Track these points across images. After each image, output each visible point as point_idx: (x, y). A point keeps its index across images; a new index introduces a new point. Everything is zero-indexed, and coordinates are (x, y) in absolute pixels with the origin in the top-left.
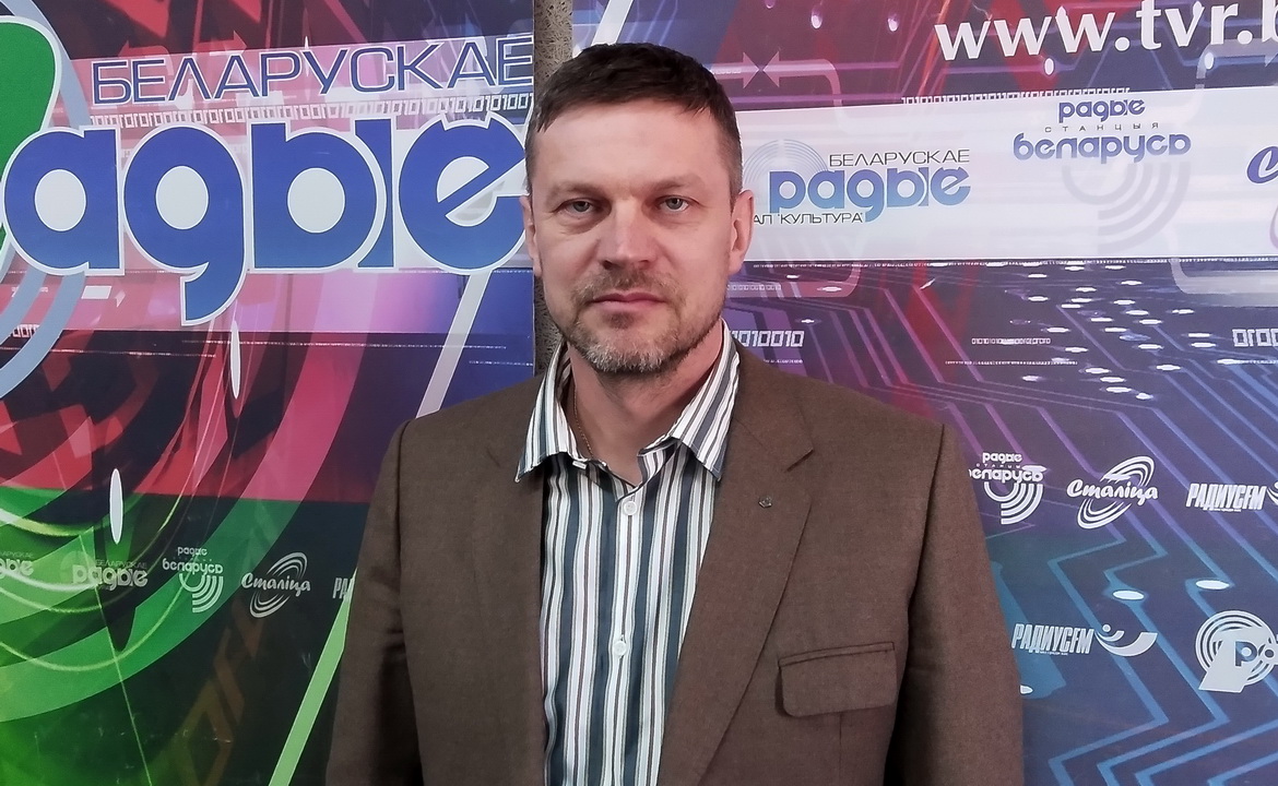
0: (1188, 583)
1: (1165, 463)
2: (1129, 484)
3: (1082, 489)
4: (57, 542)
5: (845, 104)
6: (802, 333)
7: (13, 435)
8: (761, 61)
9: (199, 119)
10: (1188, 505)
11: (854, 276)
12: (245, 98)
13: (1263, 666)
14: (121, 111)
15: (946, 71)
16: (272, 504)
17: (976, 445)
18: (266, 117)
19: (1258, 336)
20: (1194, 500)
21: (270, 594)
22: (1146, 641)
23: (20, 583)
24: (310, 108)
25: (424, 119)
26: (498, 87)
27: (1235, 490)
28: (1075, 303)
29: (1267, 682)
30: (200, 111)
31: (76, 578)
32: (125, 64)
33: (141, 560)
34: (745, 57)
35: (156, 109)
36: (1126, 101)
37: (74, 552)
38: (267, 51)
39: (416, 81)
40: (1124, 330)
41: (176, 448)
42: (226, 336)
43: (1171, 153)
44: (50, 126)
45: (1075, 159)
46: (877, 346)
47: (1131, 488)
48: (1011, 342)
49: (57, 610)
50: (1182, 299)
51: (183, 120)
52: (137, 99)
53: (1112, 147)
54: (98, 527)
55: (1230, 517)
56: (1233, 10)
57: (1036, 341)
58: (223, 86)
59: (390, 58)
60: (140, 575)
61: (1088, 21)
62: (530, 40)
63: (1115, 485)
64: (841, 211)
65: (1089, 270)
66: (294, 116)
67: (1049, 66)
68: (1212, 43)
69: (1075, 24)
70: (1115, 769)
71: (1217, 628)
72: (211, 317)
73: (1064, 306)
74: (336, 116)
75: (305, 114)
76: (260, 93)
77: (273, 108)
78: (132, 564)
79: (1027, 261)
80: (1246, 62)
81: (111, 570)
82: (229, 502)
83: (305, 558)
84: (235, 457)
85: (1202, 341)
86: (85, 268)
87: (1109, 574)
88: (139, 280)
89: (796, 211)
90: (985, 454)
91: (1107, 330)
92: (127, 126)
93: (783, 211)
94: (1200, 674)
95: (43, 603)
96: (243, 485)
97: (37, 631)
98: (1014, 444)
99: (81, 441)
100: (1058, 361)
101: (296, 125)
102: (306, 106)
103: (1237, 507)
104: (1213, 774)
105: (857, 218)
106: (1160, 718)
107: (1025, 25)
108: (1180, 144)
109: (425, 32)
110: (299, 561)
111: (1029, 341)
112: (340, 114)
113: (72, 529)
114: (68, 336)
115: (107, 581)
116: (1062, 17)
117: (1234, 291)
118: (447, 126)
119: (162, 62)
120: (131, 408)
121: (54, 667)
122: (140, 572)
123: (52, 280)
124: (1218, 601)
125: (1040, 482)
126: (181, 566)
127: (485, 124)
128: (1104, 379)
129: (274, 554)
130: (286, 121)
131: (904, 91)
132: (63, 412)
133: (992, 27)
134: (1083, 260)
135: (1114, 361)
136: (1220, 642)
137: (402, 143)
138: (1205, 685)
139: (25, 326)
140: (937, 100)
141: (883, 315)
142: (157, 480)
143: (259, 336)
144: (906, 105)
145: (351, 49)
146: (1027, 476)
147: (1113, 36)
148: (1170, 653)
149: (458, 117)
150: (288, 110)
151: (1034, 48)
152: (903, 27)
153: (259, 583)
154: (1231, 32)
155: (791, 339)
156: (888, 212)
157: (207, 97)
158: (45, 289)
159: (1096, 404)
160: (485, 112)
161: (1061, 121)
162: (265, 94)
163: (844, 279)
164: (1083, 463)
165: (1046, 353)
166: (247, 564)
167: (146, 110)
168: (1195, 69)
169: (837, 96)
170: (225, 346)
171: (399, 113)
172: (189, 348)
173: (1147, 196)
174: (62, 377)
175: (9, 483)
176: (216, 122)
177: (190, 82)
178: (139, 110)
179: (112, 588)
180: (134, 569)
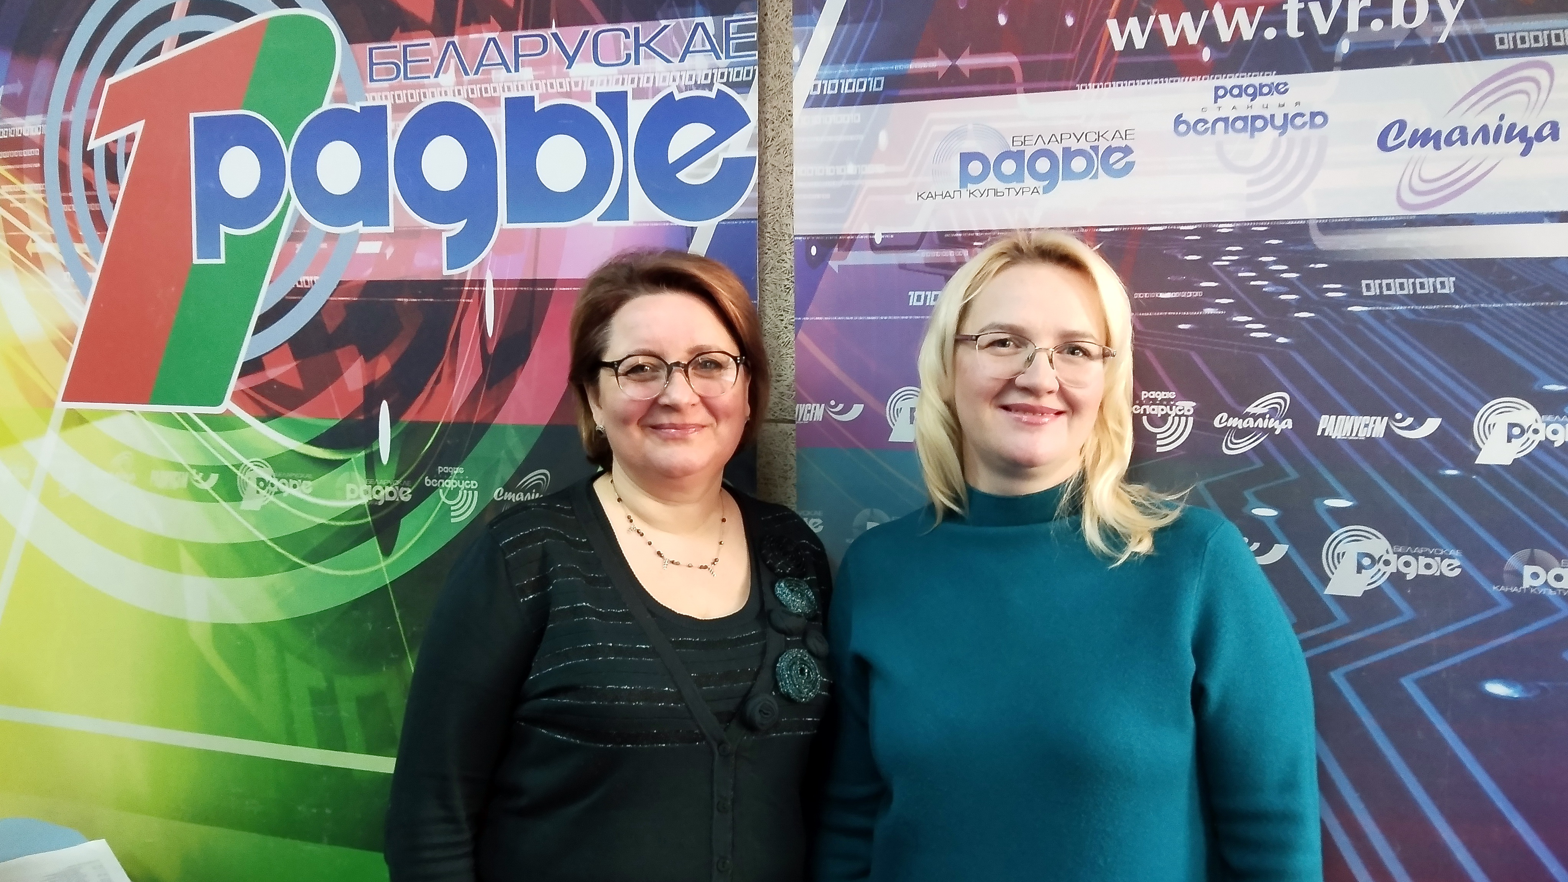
0: (1317, 502)
1: (1300, 398)
2: (1268, 416)
3: (1227, 421)
4: (332, 465)
5: (1026, 91)
7: (296, 370)
8: (953, 55)
9: (459, 94)
10: (1319, 433)
12: (499, 75)
13: (1381, 574)
14: (392, 89)
15: (1115, 60)
16: (519, 428)
18: (518, 90)
19: (1384, 286)
20: (1324, 430)
22: (1278, 552)
23: (299, 500)
24: (556, 82)
25: (656, 91)
26: (724, 62)
27: (1361, 421)
28: (1225, 261)
29: (1384, 586)
30: (460, 88)
31: (349, 495)
32: (396, 47)
33: (406, 479)
34: (940, 52)
35: (423, 86)
36: (1273, 84)
37: (347, 473)
38: (520, 33)
39: (651, 57)
40: (1266, 283)
41: (438, 381)
42: (482, 283)
43: (1311, 127)
44: (331, 103)
45: (1226, 135)
47: (1269, 419)
48: (1168, 295)
49: (333, 523)
50: (1317, 255)
51: (446, 95)
52: (406, 77)
53: (1259, 123)
54: (368, 451)
55: (1356, 444)
56: (1367, 2)
57: (1190, 294)
58: (481, 64)
59: (627, 37)
60: (405, 492)
61: (1240, 14)
62: (755, 19)
63: (1255, 417)
64: (1021, 185)
65: (1237, 231)
66: (542, 89)
67: (1206, 54)
68: (1349, 30)
69: (1229, 16)
71: (1340, 541)
72: (469, 267)
73: (1215, 263)
74: (579, 89)
75: (552, 88)
76: (513, 70)
78: (398, 482)
79: (1184, 225)
80: (1378, 46)
81: (379, 488)
82: (483, 428)
83: (549, 475)
84: (489, 387)
85: (1335, 291)
86: (359, 227)
87: (1248, 494)
88: (405, 236)
89: (982, 186)
90: (1143, 392)
91: (1252, 283)
92: (397, 101)
93: (971, 187)
94: (1325, 580)
95: (321, 517)
96: (497, 410)
97: (316, 541)
98: (1169, 383)
99: (355, 376)
100: (1209, 311)
101: (543, 98)
102: (553, 81)
103: (1362, 435)
104: (1335, 668)
105: (1035, 191)
107: (1186, 18)
108: (1319, 120)
109: (659, 14)
110: (543, 477)
111: (1184, 295)
112: (582, 88)
113: (346, 453)
114: (343, 286)
115: (376, 497)
116: (1218, 11)
117: (1363, 247)
118: (678, 96)
119: (428, 44)
120: (398, 348)
121: (330, 572)
122: (405, 489)
123: (331, 238)
124: (1342, 517)
125: (1191, 416)
126: (441, 483)
127: (712, 95)
128: (1248, 326)
129: (523, 471)
130: (536, 94)
131: (1078, 78)
132: (338, 352)
133: (1157, 21)
134: (1233, 223)
135: (1257, 310)
136: (1344, 553)
137: (637, 112)
138: (1330, 590)
139: (307, 278)
140: (1107, 86)
142: (419, 411)
143: (511, 283)
144: (1080, 91)
145: (592, 30)
146: (1180, 410)
147: (1262, 27)
148: (1298, 560)
149: (688, 88)
150: (537, 85)
151: (1193, 38)
152: (1079, 23)
153: (509, 496)
154: (1365, 20)
156: (1063, 185)
157: (467, 74)
158: (324, 246)
159: (1241, 348)
160: (712, 84)
161: (1216, 102)
162: (517, 70)
164: (1228, 399)
165: (1199, 304)
166: (498, 479)
167: (414, 87)
168: (1332, 54)
169: (1020, 85)
170: (480, 292)
171: (635, 85)
172: (450, 294)
173: (1289, 166)
174: (338, 321)
175: (293, 415)
176: (475, 96)
177: (452, 62)
178: (407, 87)
179: (380, 503)
180: (400, 486)
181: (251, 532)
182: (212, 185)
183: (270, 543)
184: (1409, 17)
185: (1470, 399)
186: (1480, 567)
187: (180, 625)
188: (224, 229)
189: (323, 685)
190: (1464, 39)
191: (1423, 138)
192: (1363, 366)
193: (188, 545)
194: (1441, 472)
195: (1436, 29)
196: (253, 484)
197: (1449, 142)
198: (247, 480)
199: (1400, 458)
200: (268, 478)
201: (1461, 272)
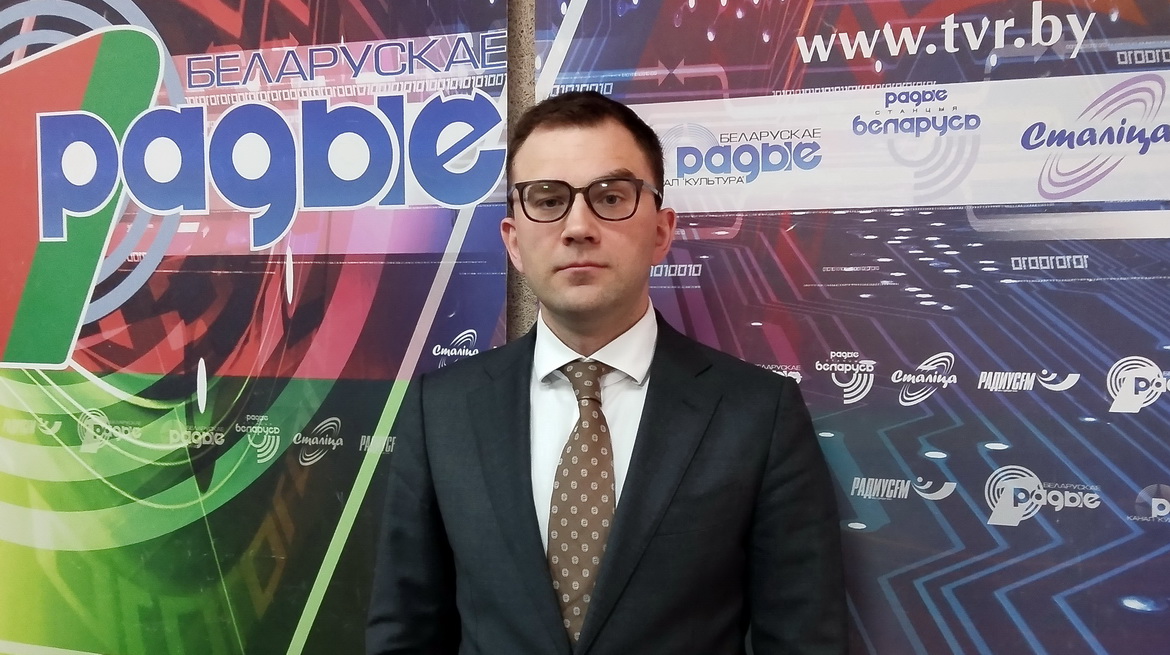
0: (979, 445)
1: (962, 357)
2: (936, 372)
3: (902, 376)
4: (158, 413)
5: (731, 96)
6: (700, 266)
7: (127, 332)
8: (671, 65)
9: (264, 98)
10: (979, 387)
11: (738, 223)
12: (297, 82)
13: (1034, 506)
14: (207, 93)
15: (803, 71)
16: (314, 381)
17: (825, 346)
18: (313, 95)
19: (1030, 262)
20: (983, 384)
21: (314, 448)
22: (948, 489)
23: (130, 443)
24: (345, 88)
25: (427, 95)
26: (481, 70)
27: (1013, 376)
28: (897, 240)
29: (1038, 520)
30: (265, 93)
31: (172, 439)
32: (210, 58)
33: (220, 426)
34: (660, 63)
35: (234, 91)
36: (934, 91)
37: (170, 421)
38: (314, 47)
39: (423, 67)
40: (932, 259)
41: (246, 341)
42: (283, 258)
43: (966, 129)
44: (156, 105)
45: (897, 134)
46: (755, 275)
47: (937, 375)
48: (851, 269)
49: (158, 464)
50: (976, 236)
51: (253, 99)
52: (219, 84)
53: (923, 124)
54: (188, 401)
55: (1010, 396)
56: (1011, 23)
57: (869, 268)
58: (281, 73)
59: (403, 50)
60: (219, 436)
61: (906, 33)
62: (504, 34)
63: (926, 373)
64: (729, 175)
65: (907, 215)
66: (334, 95)
67: (878, 66)
68: (996, 47)
69: (897, 35)
70: (927, 585)
71: (1000, 478)
72: (272, 244)
73: (889, 242)
74: (364, 94)
75: (341, 93)
76: (308, 78)
77: (318, 89)
78: (213, 428)
79: (863, 209)
80: (1021, 61)
81: (197, 433)
82: (284, 381)
83: (339, 421)
84: (289, 347)
85: (989, 267)
86: (180, 210)
87: (921, 439)
88: (219, 217)
89: (696, 176)
90: (832, 352)
91: (920, 259)
92: (212, 104)
93: (687, 176)
94: (988, 512)
95: (148, 459)
96: (295, 369)
97: (144, 479)
98: (853, 345)
99: (177, 337)
100: (885, 283)
101: (334, 101)
102: (342, 87)
103: (1015, 388)
104: (998, 588)
105: (740, 180)
106: (959, 546)
107: (861, 36)
108: (973, 122)
109: (428, 31)
110: (335, 424)
111: (864, 269)
112: (366, 92)
113: (170, 403)
114: (167, 261)
115: (195, 441)
116: (888, 30)
117: (1012, 229)
118: (444, 100)
119: (237, 56)
120: (213, 313)
121: (156, 506)
122: (219, 434)
123: (156, 219)
124: (1001, 458)
125: (872, 372)
126: (249, 429)
127: (471, 98)
128: (918, 296)
129: (317, 419)
130: (327, 98)
131: (774, 86)
132: (163, 317)
133: (837, 38)
134: (903, 208)
135: (925, 282)
136: (1002, 489)
137: (411, 113)
138: (992, 521)
139: (136, 253)
140: (798, 92)
141: (759, 250)
142: (232, 366)
143: (307, 257)
144: (775, 97)
145: (374, 44)
146: (862, 368)
147: (924, 44)
148: (965, 496)
149: (452, 92)
150: (329, 90)
151: (867, 53)
152: (773, 39)
153: (306, 440)
154: (1009, 39)
155: (692, 270)
156: (762, 175)
157: (270, 81)
158: (151, 226)
159: (913, 314)
160: (471, 88)
161: (887, 106)
162: (312, 78)
163: (731, 226)
164: (904, 359)
165: (876, 277)
166: (297, 426)
167: (226, 92)
168: (983, 66)
169: (726, 91)
170: (282, 265)
171: (409, 91)
172: (257, 268)
173: (949, 162)
174: (163, 290)
175: (124, 370)
176: (276, 100)
177: (258, 70)
178: (220, 92)
179: (198, 447)
180: (215, 432)
181: (88, 472)
182: (56, 174)
183: (106, 482)
184: (1046, 36)
185: (1103, 358)
186: (1115, 500)
187: (28, 553)
188: (66, 212)
189: (150, 604)
190: (1092, 55)
191: (1059, 138)
192: (1014, 330)
193: (36, 483)
194: (1081, 419)
195: (1069, 46)
196: (90, 430)
197: (1081, 142)
198: (86, 426)
199: (1047, 408)
200: (103, 425)
201: (1093, 251)
